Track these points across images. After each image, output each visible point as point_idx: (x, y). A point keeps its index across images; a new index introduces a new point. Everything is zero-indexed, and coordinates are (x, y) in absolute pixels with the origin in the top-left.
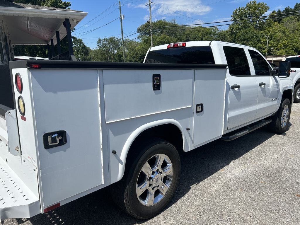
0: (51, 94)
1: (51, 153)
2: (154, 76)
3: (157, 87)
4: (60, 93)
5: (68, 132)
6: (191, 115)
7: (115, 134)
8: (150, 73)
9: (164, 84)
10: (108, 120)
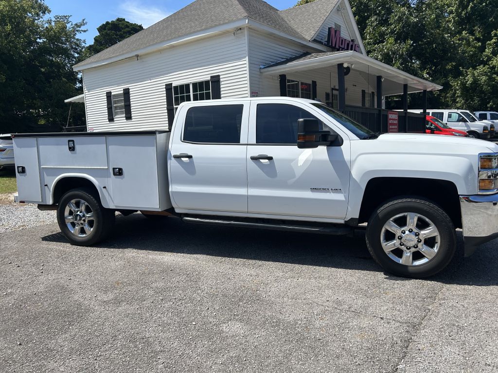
0: (19, 149)
1: (21, 176)
2: (69, 141)
3: (72, 149)
4: (22, 148)
5: (26, 168)
6: (109, 176)
7: (47, 175)
8: (67, 139)
9: (77, 147)
10: (42, 165)
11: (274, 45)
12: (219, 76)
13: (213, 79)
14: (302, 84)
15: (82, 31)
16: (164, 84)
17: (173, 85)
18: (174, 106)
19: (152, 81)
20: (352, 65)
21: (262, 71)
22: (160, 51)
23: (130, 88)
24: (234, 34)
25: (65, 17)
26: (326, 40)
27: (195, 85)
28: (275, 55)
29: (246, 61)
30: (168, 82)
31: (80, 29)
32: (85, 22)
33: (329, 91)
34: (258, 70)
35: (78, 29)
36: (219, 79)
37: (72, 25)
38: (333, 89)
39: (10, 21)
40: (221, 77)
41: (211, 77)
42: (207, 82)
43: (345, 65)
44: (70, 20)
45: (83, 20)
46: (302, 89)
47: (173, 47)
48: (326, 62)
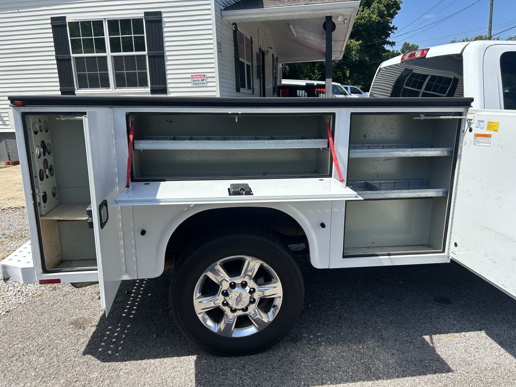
12: (160, 13)
13: (150, 18)
16: (49, 17)
17: (68, 20)
18: (72, 55)
21: (224, 13)
27: (113, 24)
30: (56, 13)
34: (220, 11)
36: (162, 18)
40: (164, 15)
41: (145, 13)
46: (246, 46)
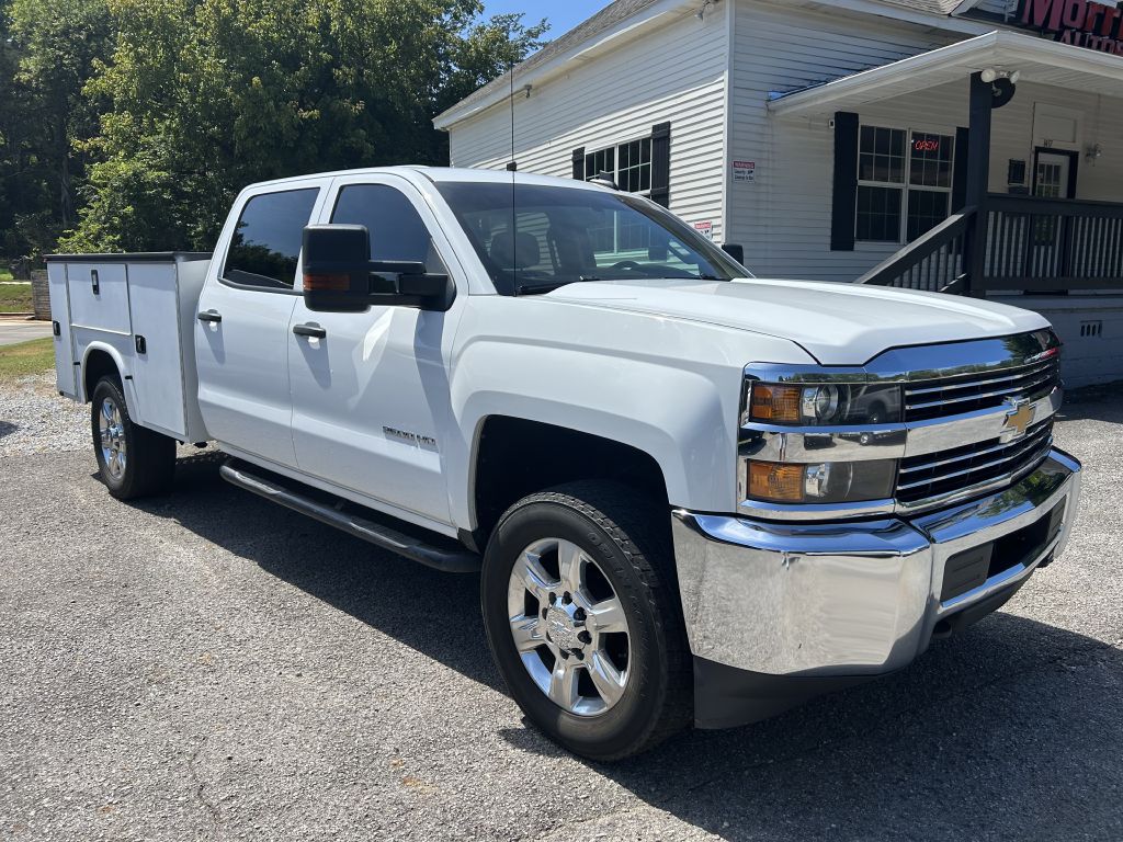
2: (92, 272)
3: (96, 289)
6: (133, 354)
11: (818, 34)
12: (668, 125)
13: (658, 134)
14: (917, 136)
15: (540, 44)
16: (571, 151)
17: (586, 152)
19: (553, 144)
20: (1010, 74)
21: (772, 105)
22: (569, 73)
23: (517, 162)
24: (701, 15)
25: (510, 17)
26: (1014, 9)
27: (623, 148)
28: (824, 62)
29: (723, 83)
30: (576, 145)
31: (537, 41)
32: (546, 25)
33: (1025, 156)
34: (763, 104)
35: (532, 40)
36: (669, 132)
37: (521, 33)
38: (1038, 150)
39: (394, 35)
40: (673, 126)
41: (654, 127)
42: (646, 141)
43: (988, 77)
44: (520, 23)
45: (544, 21)
46: (915, 153)
47: (589, 61)
48: (926, 72)
